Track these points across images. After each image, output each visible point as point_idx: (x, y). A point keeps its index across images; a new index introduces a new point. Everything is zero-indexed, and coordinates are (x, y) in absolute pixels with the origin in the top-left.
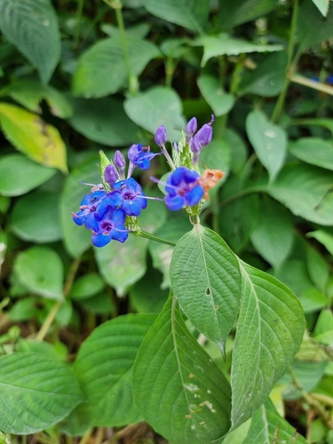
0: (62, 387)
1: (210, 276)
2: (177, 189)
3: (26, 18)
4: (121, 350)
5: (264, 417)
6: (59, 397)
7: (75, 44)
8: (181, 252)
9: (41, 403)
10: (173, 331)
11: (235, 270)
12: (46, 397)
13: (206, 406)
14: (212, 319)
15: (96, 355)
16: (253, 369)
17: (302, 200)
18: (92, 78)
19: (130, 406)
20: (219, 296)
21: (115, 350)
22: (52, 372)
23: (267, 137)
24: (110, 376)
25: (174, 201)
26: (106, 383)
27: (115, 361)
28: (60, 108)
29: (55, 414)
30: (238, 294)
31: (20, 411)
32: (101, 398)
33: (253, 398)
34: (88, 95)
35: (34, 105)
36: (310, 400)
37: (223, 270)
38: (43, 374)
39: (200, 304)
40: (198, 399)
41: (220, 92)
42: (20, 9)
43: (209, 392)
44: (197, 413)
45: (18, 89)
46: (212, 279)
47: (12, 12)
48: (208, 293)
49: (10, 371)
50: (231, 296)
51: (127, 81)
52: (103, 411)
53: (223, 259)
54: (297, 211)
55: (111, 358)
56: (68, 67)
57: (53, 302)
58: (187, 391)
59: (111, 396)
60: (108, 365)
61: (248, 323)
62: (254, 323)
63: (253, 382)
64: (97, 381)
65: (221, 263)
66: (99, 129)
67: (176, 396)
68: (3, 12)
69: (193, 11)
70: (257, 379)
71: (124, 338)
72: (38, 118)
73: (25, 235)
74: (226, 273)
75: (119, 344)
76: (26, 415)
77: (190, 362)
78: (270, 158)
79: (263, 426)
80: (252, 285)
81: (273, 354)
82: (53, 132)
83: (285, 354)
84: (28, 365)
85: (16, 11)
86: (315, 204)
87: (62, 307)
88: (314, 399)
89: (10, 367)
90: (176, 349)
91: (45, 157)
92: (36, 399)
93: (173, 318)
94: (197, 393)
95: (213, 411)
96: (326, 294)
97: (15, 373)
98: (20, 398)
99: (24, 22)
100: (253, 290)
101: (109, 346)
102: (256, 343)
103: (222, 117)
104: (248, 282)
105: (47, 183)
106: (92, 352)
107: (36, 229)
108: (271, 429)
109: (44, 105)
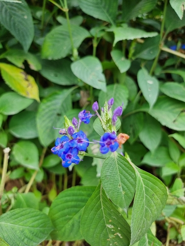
0: (43, 224)
1: (121, 178)
2: (105, 142)
3: (14, 14)
4: (73, 203)
5: (146, 237)
6: (41, 229)
7: (41, 27)
8: (106, 166)
9: (33, 233)
10: (101, 200)
11: (133, 174)
12: (36, 230)
13: (117, 235)
14: (122, 198)
15: (60, 206)
16: (141, 219)
17: (167, 117)
18: (52, 49)
19: (78, 231)
20: (125, 187)
21: (70, 204)
22: (38, 217)
23: (149, 84)
24: (68, 216)
25: (104, 149)
26: (65, 220)
27: (70, 209)
28: (34, 66)
29: (40, 238)
30: (134, 186)
31: (23, 238)
32: (63, 227)
33: (141, 231)
34: (50, 58)
35: (20, 64)
36: (169, 221)
37: (127, 174)
38: (34, 218)
39: (116, 192)
40: (113, 232)
41: (123, 59)
42: (10, 9)
43: (119, 228)
44: (113, 238)
45: (10, 54)
46: (121, 179)
47: (6, 11)
48: (120, 186)
49: (17, 218)
50: (131, 187)
51: (72, 50)
52: (64, 234)
53: (127, 169)
54: (164, 124)
55: (68, 207)
56: (39, 41)
57: (34, 170)
58: (108, 227)
59: (68, 226)
60: (66, 211)
61: (139, 198)
62: (142, 197)
63: (142, 225)
64: (61, 219)
65: (126, 171)
66: (56, 76)
67: (103, 230)
68: (1, 11)
69: (108, 11)
70: (143, 223)
71: (75, 198)
72: (22, 71)
73: (17, 135)
74: (128, 176)
75: (72, 201)
76: (26, 240)
77: (110, 215)
78: (150, 96)
79: (146, 241)
80: (141, 178)
81: (151, 210)
82: (31, 79)
83: (157, 210)
84: (25, 214)
85: (9, 10)
86: (174, 119)
87: (38, 173)
88: (171, 220)
89: (17, 216)
90: (102, 208)
91: (28, 93)
92: (31, 232)
93: (101, 193)
94: (113, 229)
95: (121, 237)
96: (179, 165)
97: (19, 219)
98: (22, 231)
99: (13, 16)
100: (142, 181)
101: (67, 201)
102: (143, 207)
103: (124, 73)
104: (139, 177)
105: (29, 107)
106: (58, 205)
107: (23, 132)
108: (149, 243)
109: (26, 63)
